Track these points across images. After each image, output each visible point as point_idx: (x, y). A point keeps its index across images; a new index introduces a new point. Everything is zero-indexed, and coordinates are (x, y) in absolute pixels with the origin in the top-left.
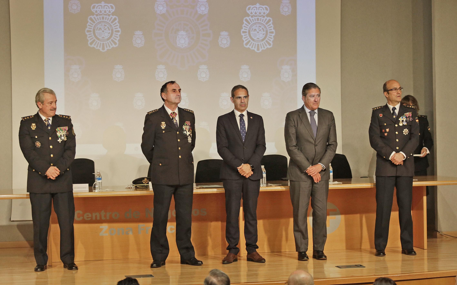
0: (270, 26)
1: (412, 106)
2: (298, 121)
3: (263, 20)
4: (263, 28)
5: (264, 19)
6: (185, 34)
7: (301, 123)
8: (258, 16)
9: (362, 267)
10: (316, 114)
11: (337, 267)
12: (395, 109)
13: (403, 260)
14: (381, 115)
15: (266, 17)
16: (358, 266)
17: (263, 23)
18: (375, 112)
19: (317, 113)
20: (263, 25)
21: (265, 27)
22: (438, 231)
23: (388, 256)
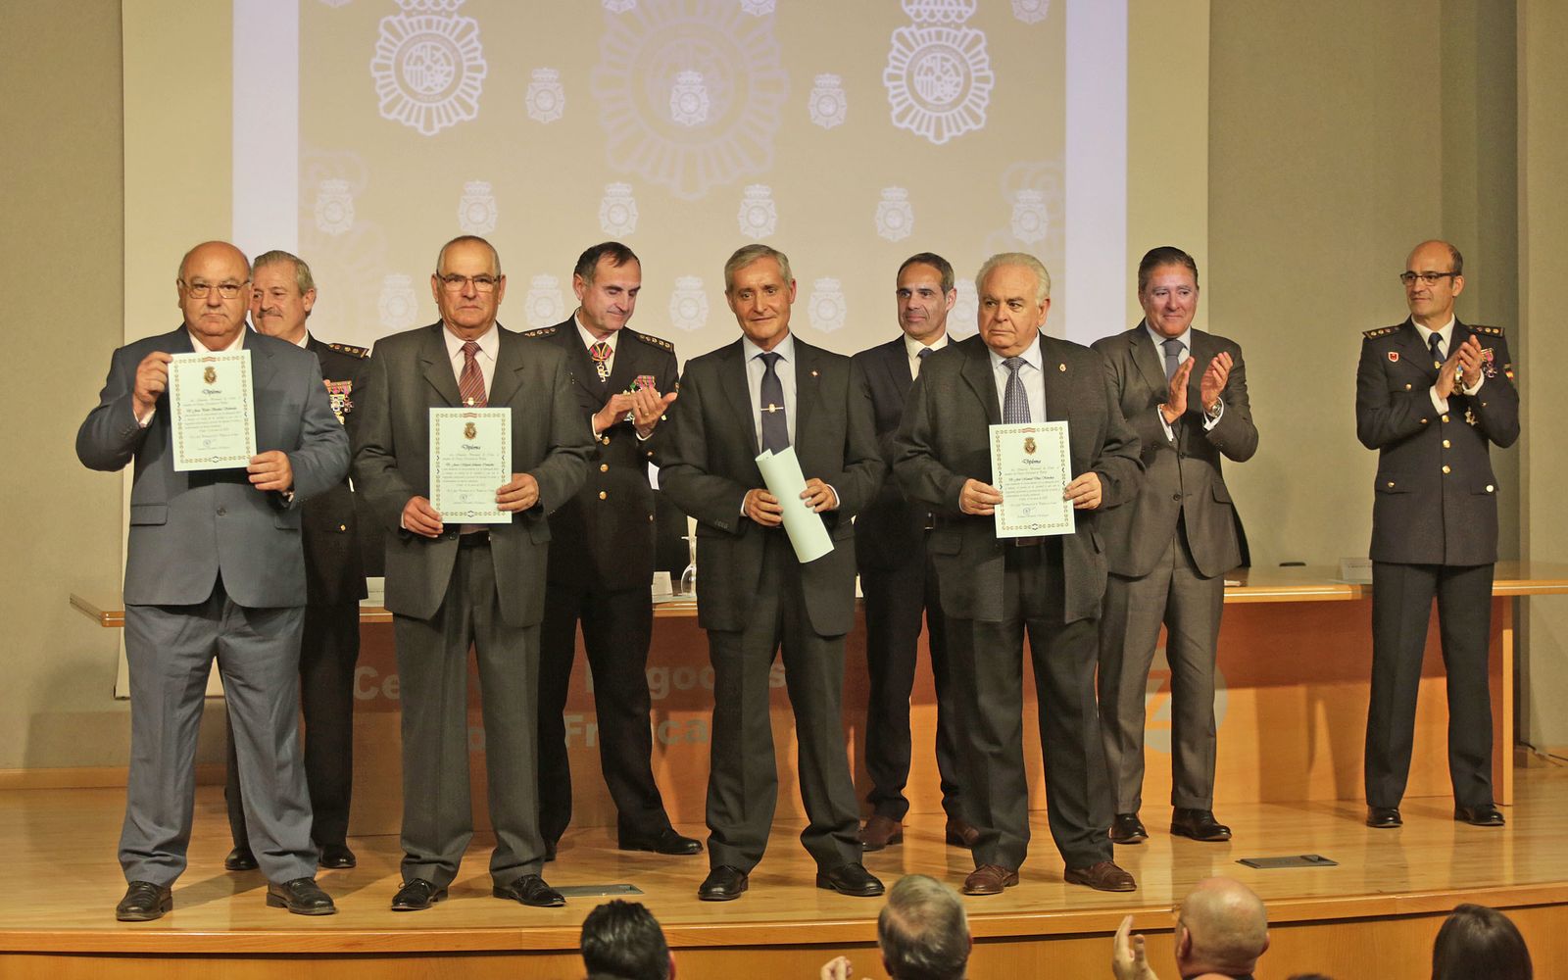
0: (979, 58)
1: (1492, 328)
2: (1128, 370)
3: (956, 37)
4: (957, 63)
5: (960, 35)
6: (700, 80)
7: (1137, 378)
8: (939, 24)
9: (1325, 863)
10: (1184, 349)
11: (1243, 862)
12: (1440, 338)
13: (1458, 843)
14: (1393, 357)
15: (965, 29)
16: (1311, 861)
17: (955, 46)
18: (1373, 346)
19: (1189, 347)
20: (958, 53)
21: (963, 61)
22: (1531, 744)
23: (1410, 827)
